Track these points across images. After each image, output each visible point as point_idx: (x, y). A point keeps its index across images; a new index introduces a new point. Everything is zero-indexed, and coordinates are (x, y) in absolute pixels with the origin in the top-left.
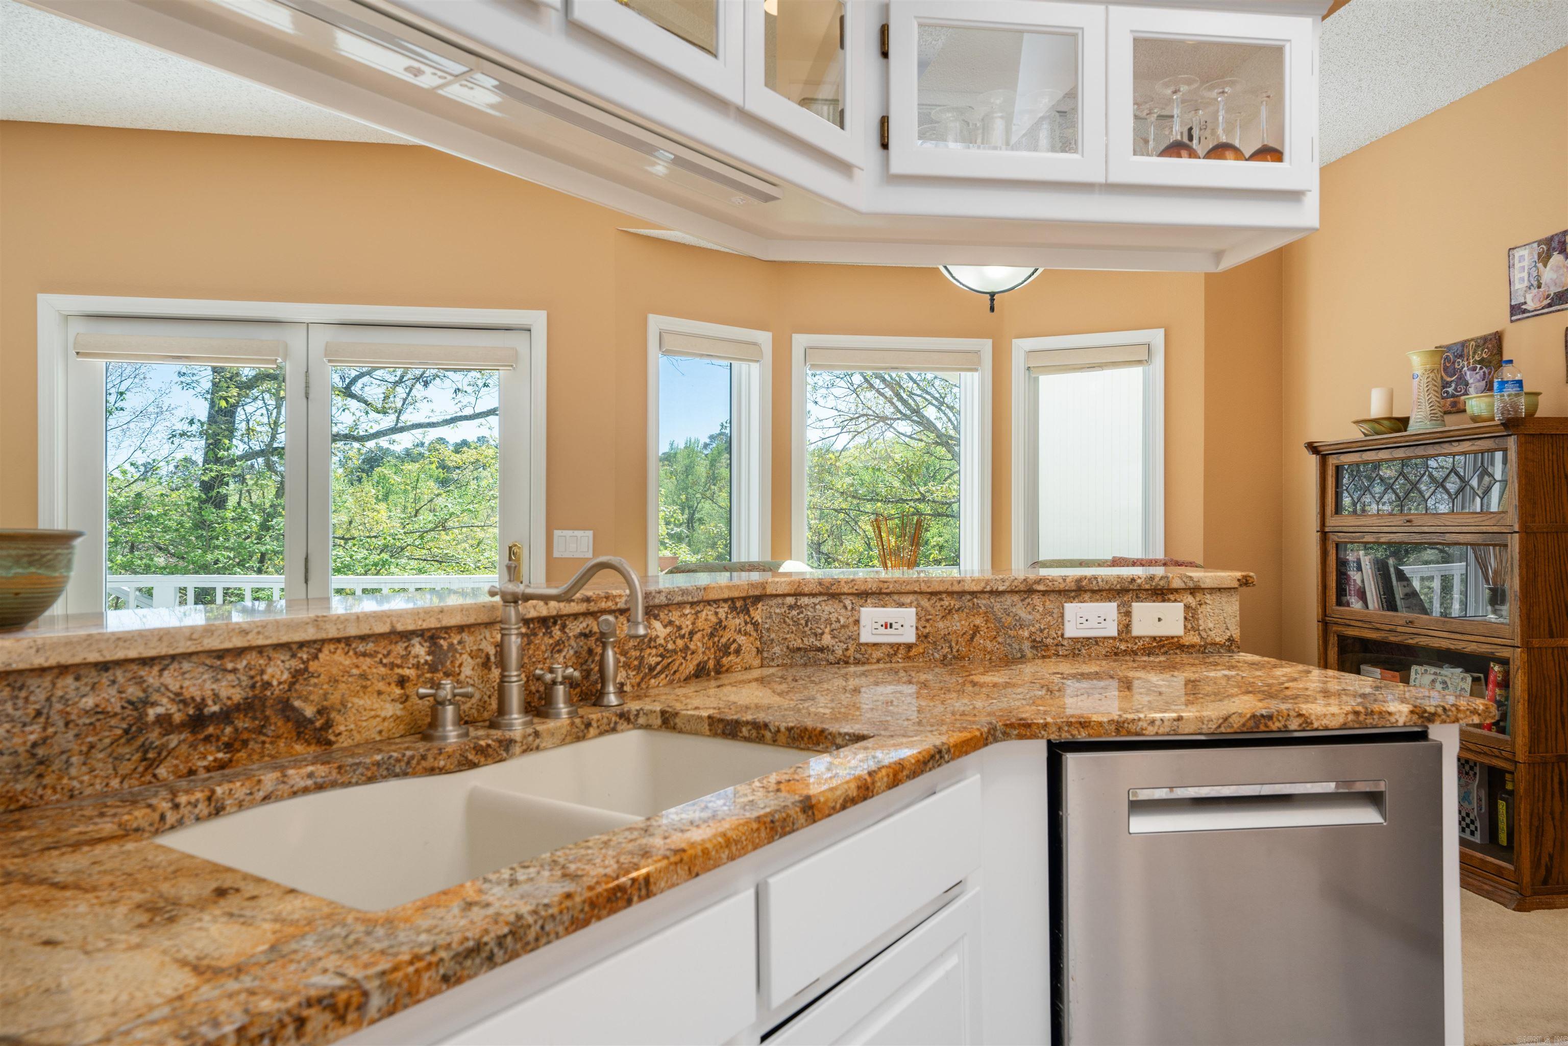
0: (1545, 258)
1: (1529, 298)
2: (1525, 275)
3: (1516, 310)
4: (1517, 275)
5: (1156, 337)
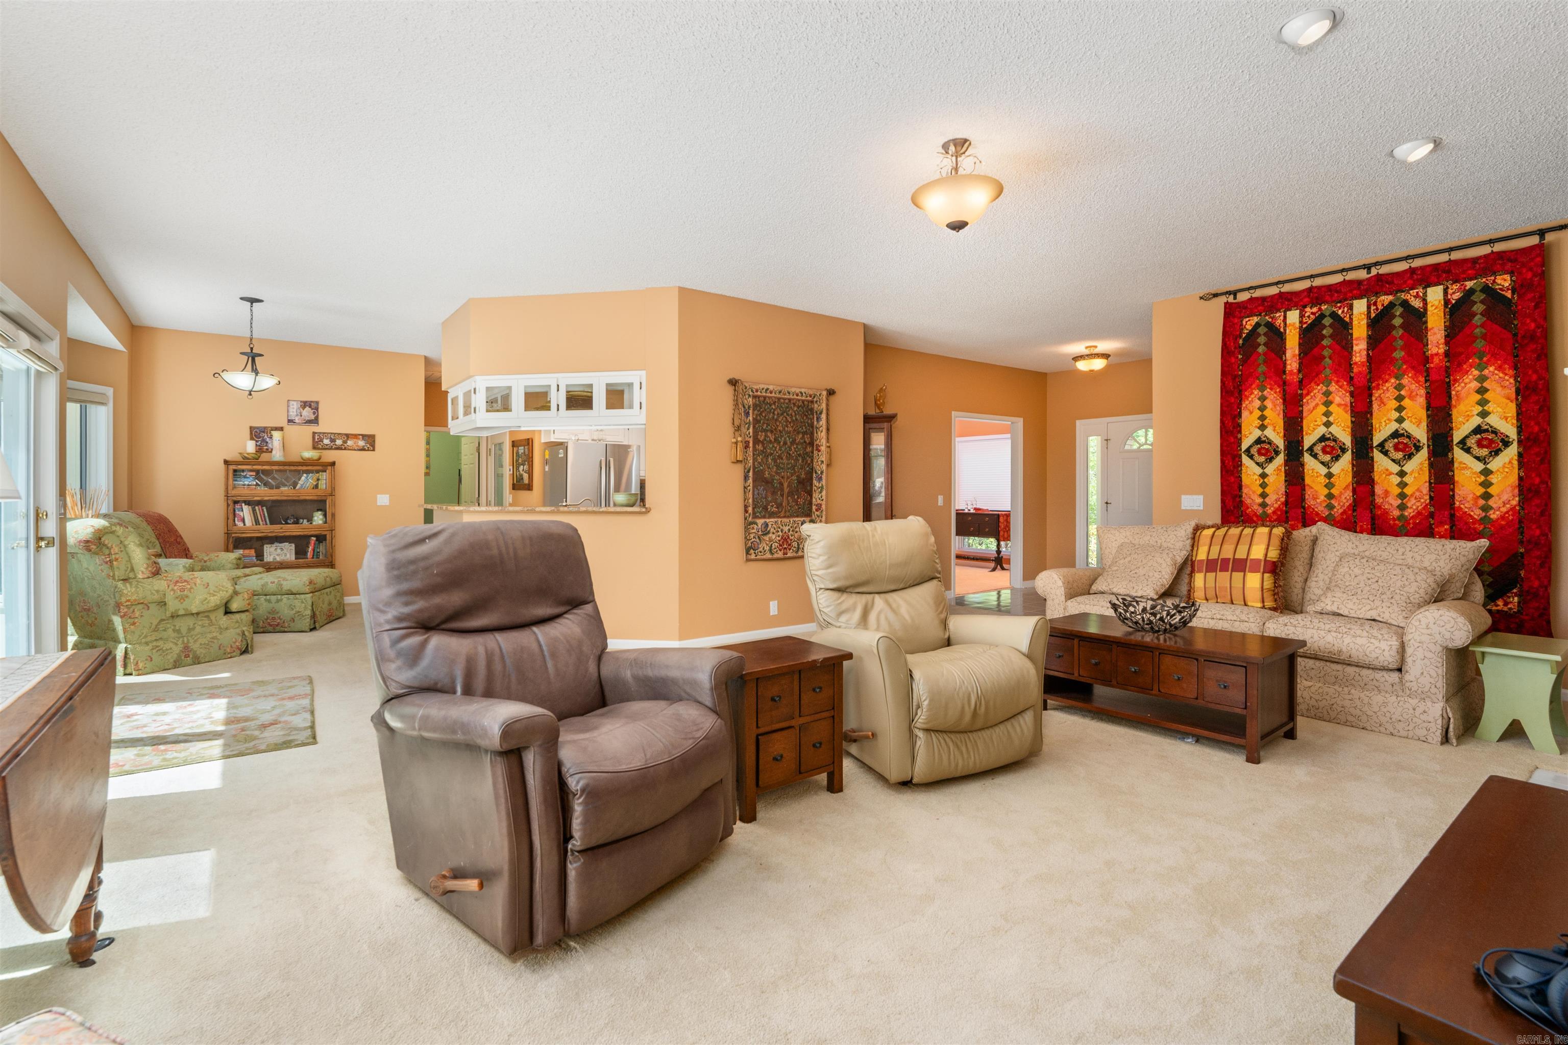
0: (303, 407)
1: (296, 418)
2: (295, 411)
3: (291, 421)
4: (291, 410)
5: (110, 391)
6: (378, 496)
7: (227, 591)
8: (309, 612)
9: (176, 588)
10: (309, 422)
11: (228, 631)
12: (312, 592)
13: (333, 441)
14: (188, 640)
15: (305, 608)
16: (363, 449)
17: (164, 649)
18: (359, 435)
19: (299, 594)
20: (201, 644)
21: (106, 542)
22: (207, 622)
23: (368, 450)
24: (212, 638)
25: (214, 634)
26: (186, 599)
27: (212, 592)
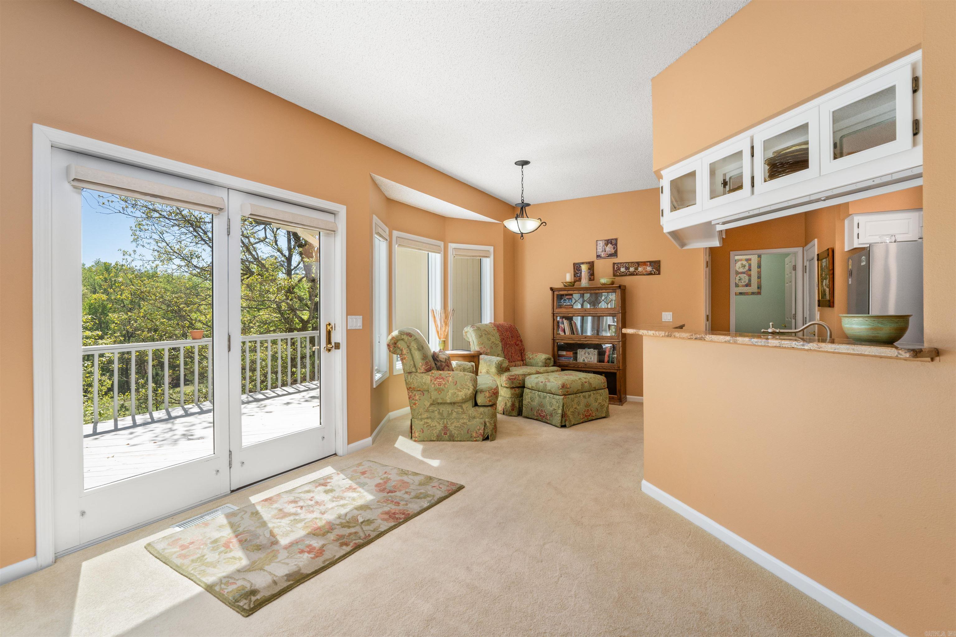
0: (607, 244)
1: (602, 254)
2: (601, 248)
3: (598, 256)
4: (599, 248)
5: (491, 249)
6: (663, 313)
7: (469, 389)
8: (560, 411)
9: (435, 382)
10: (611, 255)
11: (475, 420)
12: (565, 395)
13: (627, 268)
14: (447, 422)
15: (559, 407)
16: (650, 274)
17: (431, 425)
18: (648, 262)
19: (556, 395)
20: (455, 427)
21: (399, 346)
22: (461, 410)
23: (654, 274)
24: (464, 423)
25: (465, 421)
26: (443, 392)
27: (459, 388)
